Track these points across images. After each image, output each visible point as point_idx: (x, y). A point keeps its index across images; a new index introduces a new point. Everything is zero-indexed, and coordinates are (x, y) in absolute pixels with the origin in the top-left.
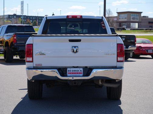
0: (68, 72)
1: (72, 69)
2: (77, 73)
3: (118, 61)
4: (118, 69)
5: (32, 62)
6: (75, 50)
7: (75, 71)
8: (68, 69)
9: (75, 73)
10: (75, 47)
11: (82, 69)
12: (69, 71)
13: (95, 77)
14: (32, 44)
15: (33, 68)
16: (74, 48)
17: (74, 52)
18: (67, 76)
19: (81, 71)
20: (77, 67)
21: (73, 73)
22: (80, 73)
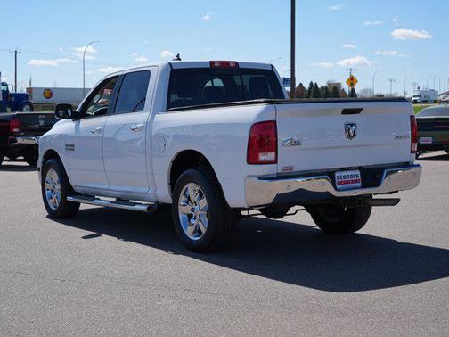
0: (337, 181)
1: (343, 173)
2: (352, 182)
7: (348, 176)
8: (337, 174)
9: (348, 182)
11: (358, 172)
12: (338, 177)
14: (275, 122)
15: (275, 176)
19: (357, 176)
20: (348, 169)
21: (345, 182)
22: (357, 181)
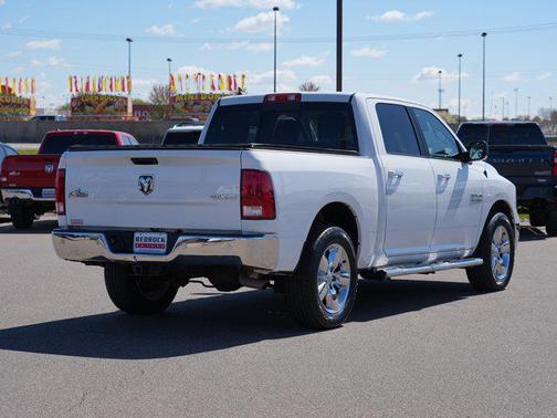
0: (135, 242)
1: (144, 235)
2: (155, 246)
3: (243, 217)
4: (243, 239)
5: (64, 213)
6: (146, 185)
7: (150, 239)
8: (137, 235)
9: (150, 246)
10: (145, 177)
11: (165, 236)
12: (137, 239)
13: (180, 256)
14: (64, 170)
15: (67, 228)
16: (143, 181)
17: (142, 190)
18: (131, 252)
19: (163, 240)
21: (145, 246)
22: (160, 246)
